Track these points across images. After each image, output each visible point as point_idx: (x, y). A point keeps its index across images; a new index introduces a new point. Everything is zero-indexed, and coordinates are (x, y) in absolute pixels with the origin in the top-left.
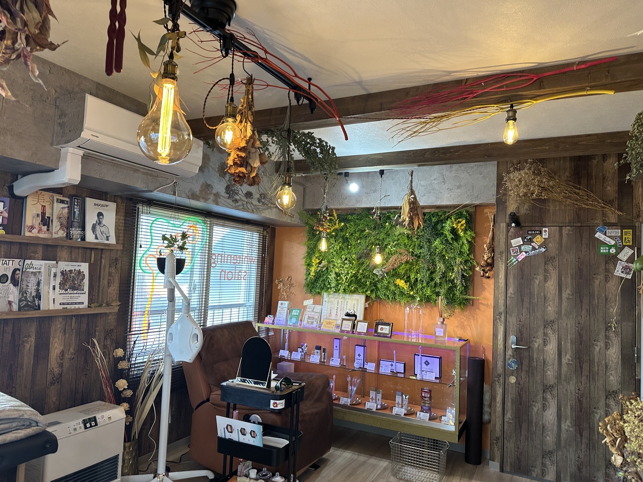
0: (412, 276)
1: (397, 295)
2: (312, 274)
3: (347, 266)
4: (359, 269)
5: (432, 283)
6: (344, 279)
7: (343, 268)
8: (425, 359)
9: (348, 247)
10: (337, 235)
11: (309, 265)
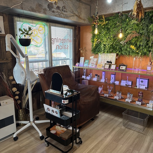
0: (138, 44)
1: (131, 53)
2: (94, 45)
3: (108, 41)
4: (114, 42)
5: (148, 46)
6: (107, 46)
7: (107, 42)
8: (141, 80)
9: (109, 33)
10: (104, 27)
11: (93, 42)
